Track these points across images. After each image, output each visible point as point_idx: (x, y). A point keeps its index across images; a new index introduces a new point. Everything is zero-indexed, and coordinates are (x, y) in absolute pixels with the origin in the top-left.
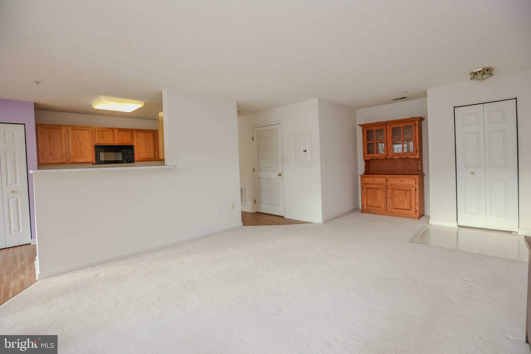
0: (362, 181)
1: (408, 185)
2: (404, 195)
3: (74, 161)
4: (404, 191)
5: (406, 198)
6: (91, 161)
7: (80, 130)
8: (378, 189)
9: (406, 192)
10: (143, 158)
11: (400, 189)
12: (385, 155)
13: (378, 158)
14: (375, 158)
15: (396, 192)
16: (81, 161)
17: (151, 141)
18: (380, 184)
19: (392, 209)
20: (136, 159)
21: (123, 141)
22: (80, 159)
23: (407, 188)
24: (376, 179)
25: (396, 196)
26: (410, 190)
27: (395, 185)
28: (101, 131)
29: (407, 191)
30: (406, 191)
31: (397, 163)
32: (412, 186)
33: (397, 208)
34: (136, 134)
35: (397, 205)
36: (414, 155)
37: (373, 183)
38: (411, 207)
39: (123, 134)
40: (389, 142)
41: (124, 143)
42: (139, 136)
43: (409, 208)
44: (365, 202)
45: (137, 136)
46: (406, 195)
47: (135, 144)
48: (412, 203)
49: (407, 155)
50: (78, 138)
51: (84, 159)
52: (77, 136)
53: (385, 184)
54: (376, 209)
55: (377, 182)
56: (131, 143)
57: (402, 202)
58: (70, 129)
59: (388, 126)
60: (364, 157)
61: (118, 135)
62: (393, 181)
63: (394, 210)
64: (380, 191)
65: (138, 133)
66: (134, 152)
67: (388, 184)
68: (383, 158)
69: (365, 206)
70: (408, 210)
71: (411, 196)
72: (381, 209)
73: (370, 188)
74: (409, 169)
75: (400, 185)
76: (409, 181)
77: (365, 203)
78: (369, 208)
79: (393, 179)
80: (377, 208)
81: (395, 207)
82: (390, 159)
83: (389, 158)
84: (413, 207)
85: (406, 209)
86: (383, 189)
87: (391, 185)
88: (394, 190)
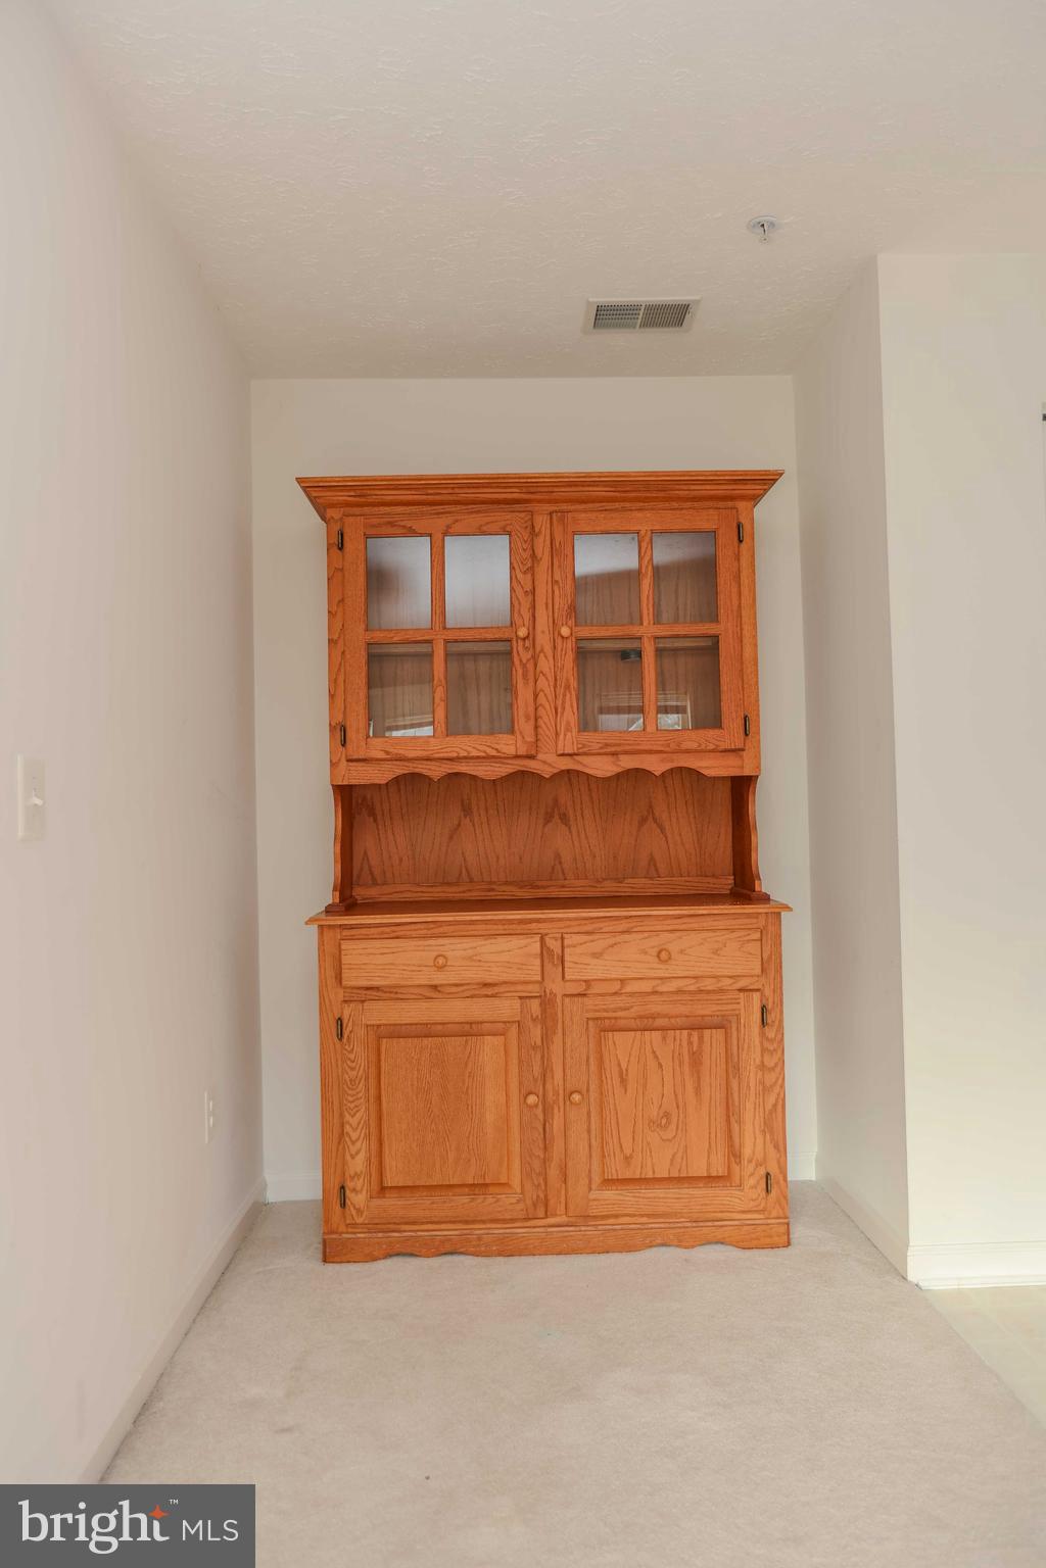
0: (330, 973)
1: (709, 984)
2: (681, 1064)
4: (685, 1032)
5: (698, 1090)
8: (470, 1030)
9: (701, 1038)
11: (653, 1017)
12: (522, 751)
13: (463, 768)
14: (436, 771)
15: (622, 1046)
18: (488, 989)
19: (590, 1189)
23: (706, 1009)
24: (456, 949)
25: (623, 1081)
26: (722, 1025)
27: (616, 986)
29: (707, 1033)
30: (695, 1034)
31: (564, 819)
32: (740, 990)
33: (628, 1175)
35: (628, 1152)
36: (725, 751)
37: (435, 987)
38: (734, 1154)
40: (548, 649)
43: (719, 1169)
44: (361, 1157)
46: (696, 1060)
48: (739, 1122)
49: (688, 751)
53: (535, 989)
54: (461, 1203)
55: (473, 975)
57: (665, 1127)
59: (541, 522)
60: (344, 763)
62: (596, 955)
63: (610, 1194)
64: (489, 1051)
67: (556, 987)
68: (501, 770)
69: (357, 1199)
70: (710, 1179)
71: (733, 1067)
72: (508, 1202)
73: (397, 1032)
74: (652, 859)
75: (646, 986)
76: (716, 952)
77: (358, 1164)
78: (392, 1205)
79: (599, 944)
80: (465, 1199)
81: (617, 1169)
82: (551, 777)
83: (547, 772)
84: (747, 1152)
85: (691, 1180)
86: (514, 1029)
87: (581, 989)
88: (606, 1027)
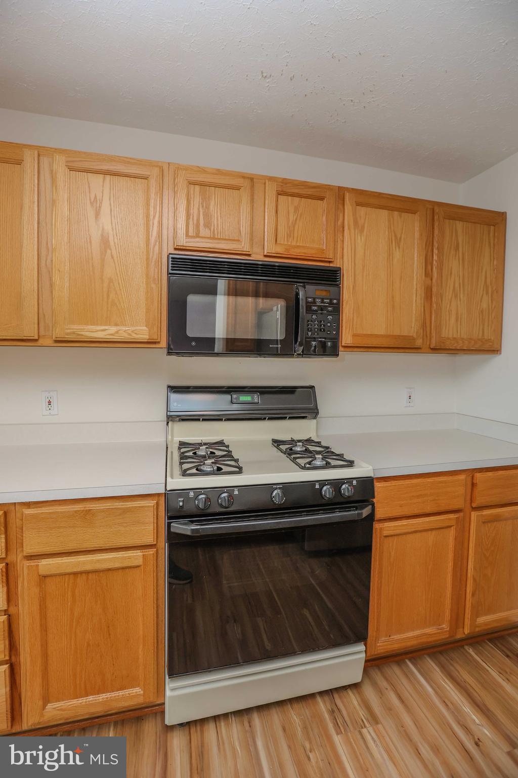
3: (67, 334)
6: (145, 337)
7: (108, 177)
10: (377, 336)
16: (100, 335)
17: (416, 251)
20: (346, 338)
21: (294, 244)
22: (97, 325)
28: (203, 185)
34: (354, 214)
39: (296, 209)
41: (294, 252)
42: (363, 227)
45: (356, 223)
47: (347, 265)
50: (97, 214)
51: (116, 325)
52: (92, 203)
56: (329, 255)
58: (60, 164)
61: (277, 212)
65: (362, 211)
66: (338, 304)
